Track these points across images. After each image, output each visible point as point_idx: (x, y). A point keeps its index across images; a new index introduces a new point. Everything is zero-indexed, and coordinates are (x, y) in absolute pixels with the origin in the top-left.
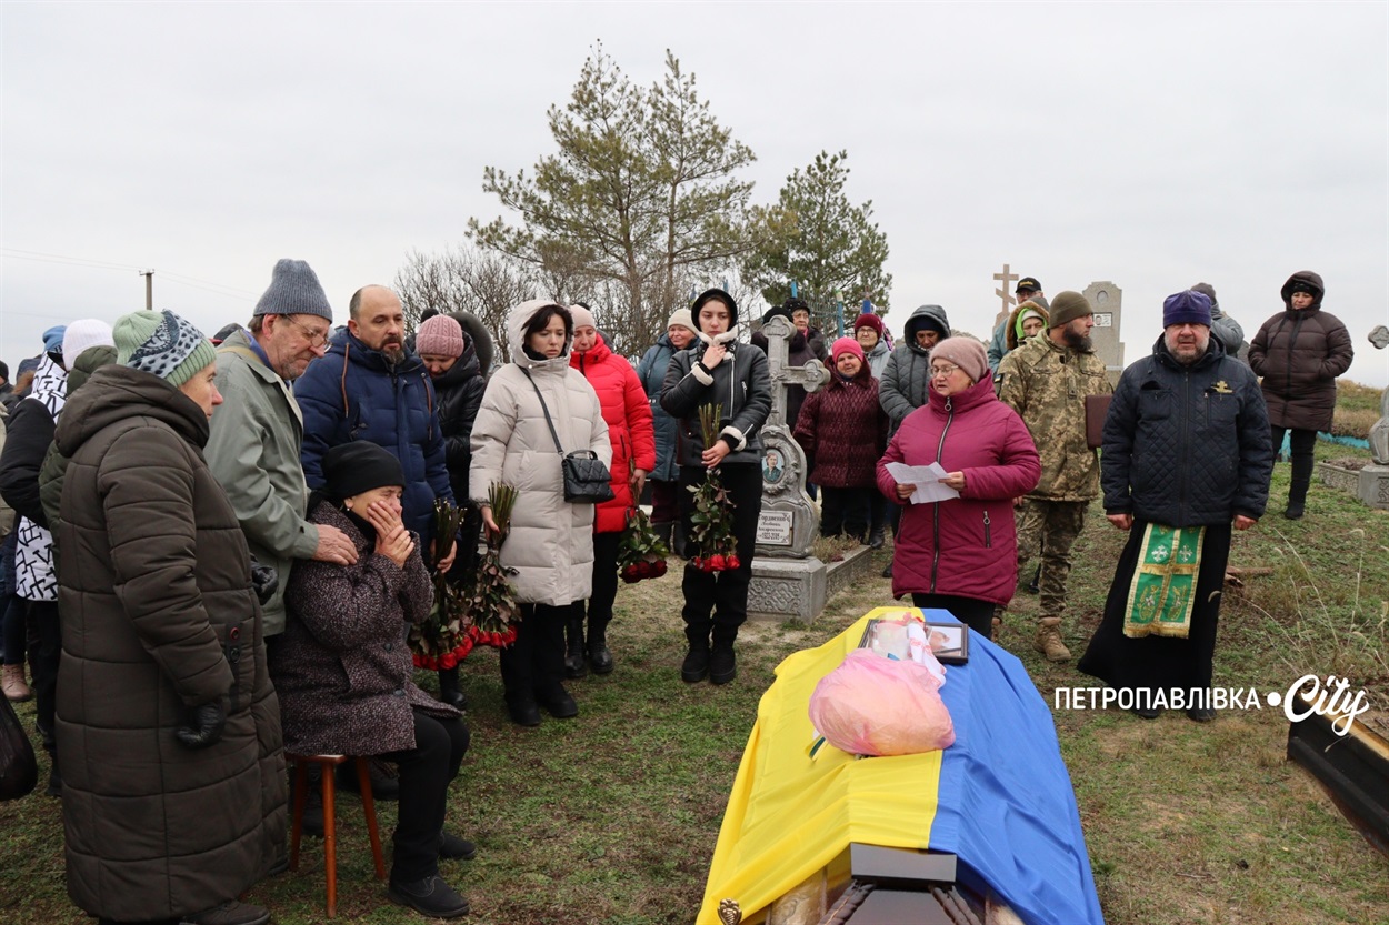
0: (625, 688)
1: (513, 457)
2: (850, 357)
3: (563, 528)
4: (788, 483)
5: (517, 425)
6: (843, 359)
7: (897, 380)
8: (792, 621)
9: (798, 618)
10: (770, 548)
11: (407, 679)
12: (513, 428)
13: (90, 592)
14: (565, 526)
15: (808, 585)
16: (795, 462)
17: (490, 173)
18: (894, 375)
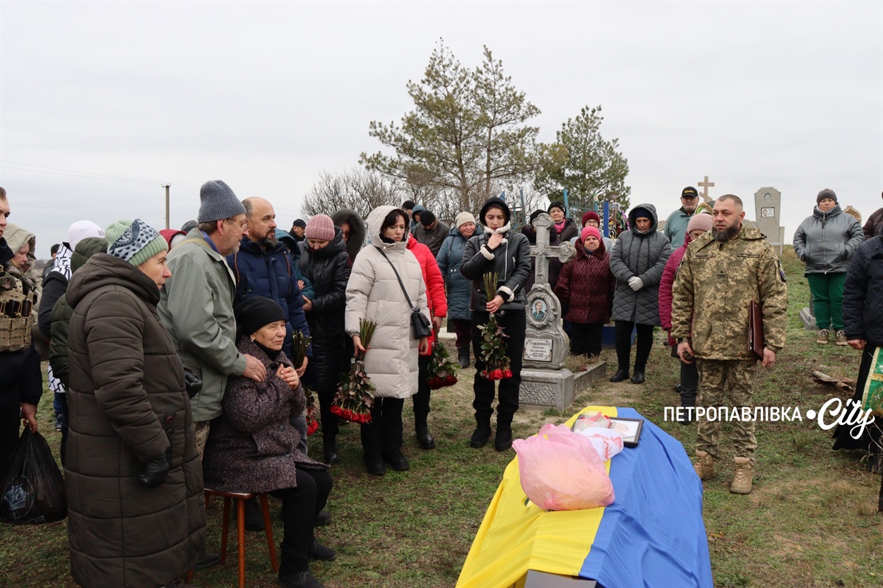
0: (441, 452)
1: (373, 304)
2: (594, 239)
3: (404, 349)
4: (549, 321)
5: (375, 284)
6: (589, 239)
7: (622, 253)
8: (551, 410)
9: (555, 408)
10: (538, 363)
11: (293, 448)
12: (373, 286)
13: (81, 392)
14: (405, 347)
15: (561, 387)
16: (553, 307)
17: (373, 125)
18: (619, 250)
